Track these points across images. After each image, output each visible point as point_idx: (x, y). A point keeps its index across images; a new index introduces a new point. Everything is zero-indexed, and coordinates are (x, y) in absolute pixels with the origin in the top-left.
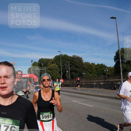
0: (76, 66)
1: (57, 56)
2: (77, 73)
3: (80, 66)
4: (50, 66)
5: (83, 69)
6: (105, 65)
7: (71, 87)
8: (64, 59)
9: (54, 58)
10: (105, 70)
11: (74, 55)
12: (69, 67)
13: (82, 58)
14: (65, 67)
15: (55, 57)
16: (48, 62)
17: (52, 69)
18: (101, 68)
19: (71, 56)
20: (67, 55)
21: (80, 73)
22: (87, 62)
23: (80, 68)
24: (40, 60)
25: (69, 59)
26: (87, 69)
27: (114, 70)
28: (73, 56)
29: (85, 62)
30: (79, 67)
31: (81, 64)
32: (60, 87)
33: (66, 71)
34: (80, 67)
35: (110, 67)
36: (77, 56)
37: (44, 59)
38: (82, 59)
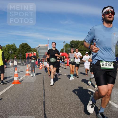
4: (80, 47)
9: (84, 40)
16: (79, 44)
17: (82, 50)
24: (71, 42)
37: (75, 41)
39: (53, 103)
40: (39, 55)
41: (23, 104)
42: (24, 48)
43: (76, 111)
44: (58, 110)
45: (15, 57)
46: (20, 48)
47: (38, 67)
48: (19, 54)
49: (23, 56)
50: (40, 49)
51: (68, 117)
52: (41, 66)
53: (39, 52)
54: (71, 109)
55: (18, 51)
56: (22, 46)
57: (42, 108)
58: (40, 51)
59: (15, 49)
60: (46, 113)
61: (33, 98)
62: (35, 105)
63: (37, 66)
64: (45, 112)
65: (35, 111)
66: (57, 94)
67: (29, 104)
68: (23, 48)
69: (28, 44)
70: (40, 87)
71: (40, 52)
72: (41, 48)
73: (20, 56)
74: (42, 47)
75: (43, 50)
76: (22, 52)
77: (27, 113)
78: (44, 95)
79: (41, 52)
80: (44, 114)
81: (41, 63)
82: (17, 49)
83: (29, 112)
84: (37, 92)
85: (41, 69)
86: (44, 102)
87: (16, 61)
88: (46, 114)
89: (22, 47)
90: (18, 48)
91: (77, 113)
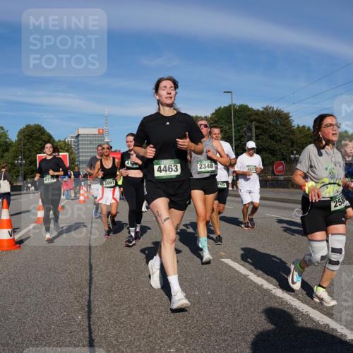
0: (272, 137)
1: (220, 109)
2: (274, 155)
3: (284, 136)
5: (293, 143)
8: (239, 118)
9: (213, 114)
11: (267, 107)
13: (290, 115)
14: (242, 139)
15: (216, 111)
19: (258, 110)
20: (247, 106)
21: (283, 155)
22: (304, 127)
23: (284, 141)
25: (252, 118)
26: (302, 144)
28: (265, 109)
29: (296, 126)
30: (281, 139)
31: (287, 129)
34: (284, 138)
36: (275, 109)
38: (289, 117)
39: (117, 306)
40: (79, 160)
41: (26, 310)
42: (31, 140)
43: (186, 328)
44: (131, 326)
45: (4, 168)
46: (20, 140)
47: (75, 196)
48: (16, 157)
49: (30, 165)
50: (80, 142)
51: (161, 347)
52: (83, 195)
53: (78, 153)
54: (171, 321)
55: (14, 149)
56: (26, 133)
57: (82, 323)
58: (82, 148)
59: (6, 142)
60: (93, 337)
61: (55, 292)
62: (62, 313)
63: (73, 195)
64: (90, 333)
65: (61, 332)
66: (129, 277)
67: (42, 312)
68: (28, 139)
69: (43, 128)
70: (79, 258)
71: (81, 150)
72: (85, 140)
73: (21, 164)
74: (88, 137)
75: (89, 146)
76: (27, 153)
77: (35, 339)
78: (90, 283)
79: (85, 152)
80: (88, 340)
81: (83, 183)
82: (11, 144)
83: (41, 335)
84: (69, 273)
85: (84, 201)
86: (89, 302)
87: (6, 181)
88: (93, 340)
89: (28, 136)
90: (14, 141)
91: (187, 334)
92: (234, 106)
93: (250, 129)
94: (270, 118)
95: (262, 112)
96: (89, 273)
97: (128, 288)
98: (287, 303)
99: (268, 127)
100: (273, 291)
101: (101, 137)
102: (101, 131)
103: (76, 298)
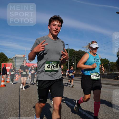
6: (108, 60)
7: (77, 77)
8: (70, 53)
10: (108, 64)
12: (75, 60)
14: (71, 60)
18: (104, 62)
19: (77, 51)
20: (73, 49)
25: (75, 53)
27: (116, 64)
28: (79, 50)
32: (67, 77)
33: (73, 63)
35: (113, 62)
36: (82, 51)
40: (16, 65)
50: (16, 59)
71: (16, 62)
72: (18, 59)
92: (69, 49)
93: (74, 57)
94: (81, 53)
95: (78, 52)
96: (19, 105)
97: (33, 110)
98: (86, 116)
99: (80, 56)
100: (82, 112)
101: (24, 58)
102: (24, 56)
103: (14, 113)
